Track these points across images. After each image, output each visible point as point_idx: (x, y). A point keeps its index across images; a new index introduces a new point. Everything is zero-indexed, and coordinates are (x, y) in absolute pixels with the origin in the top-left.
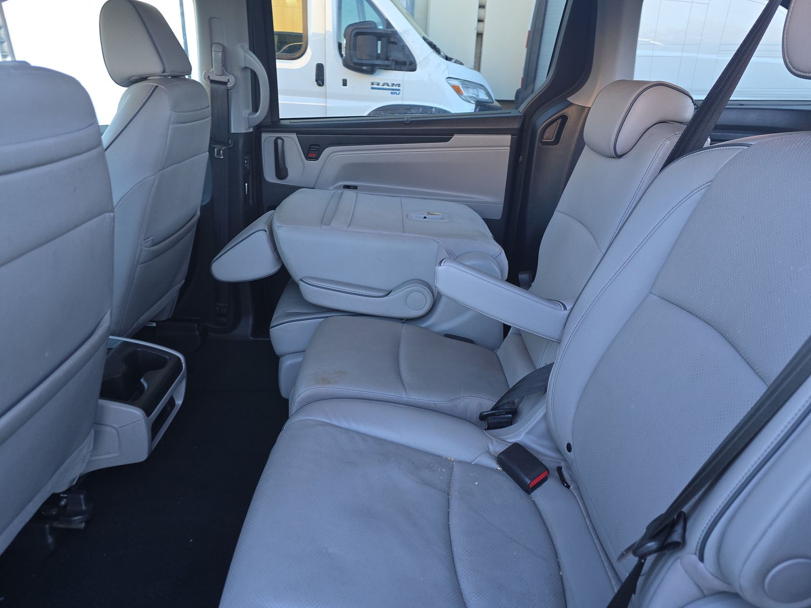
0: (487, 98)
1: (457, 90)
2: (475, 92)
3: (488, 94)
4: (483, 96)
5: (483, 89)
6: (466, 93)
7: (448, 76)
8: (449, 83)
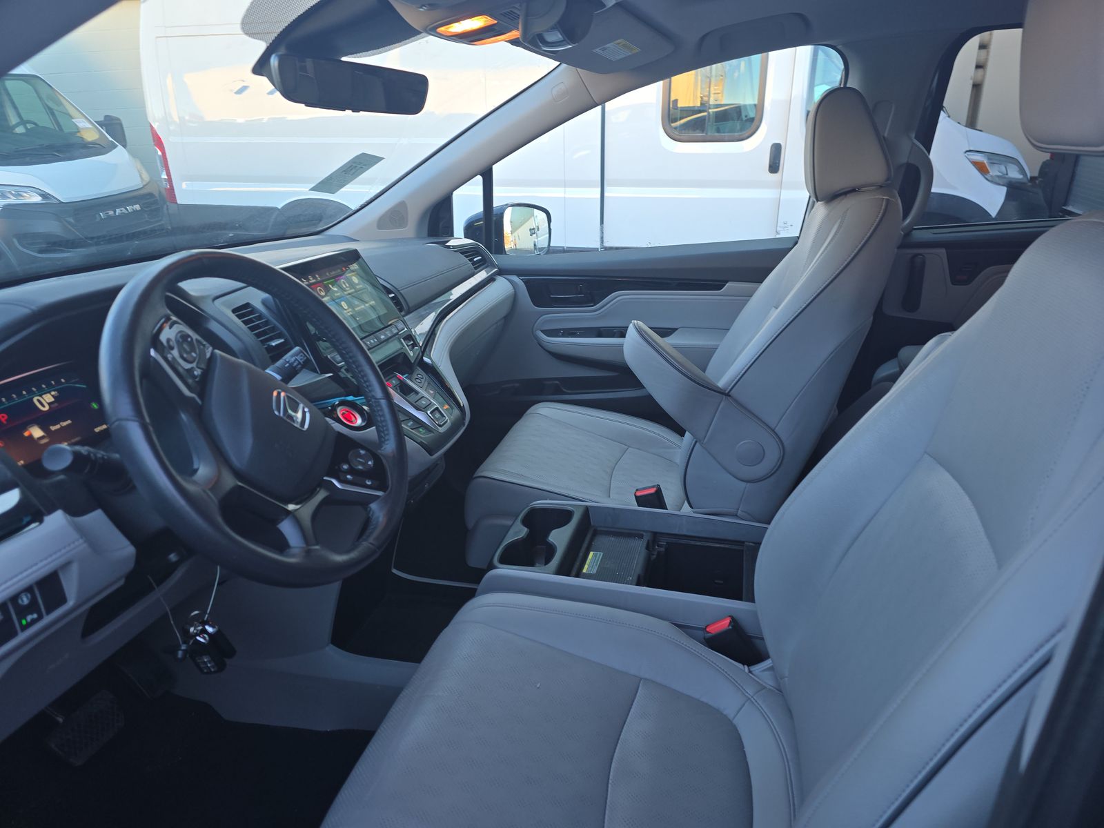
0: (1021, 177)
1: (981, 168)
2: (1003, 168)
3: (1022, 171)
4: (1014, 174)
5: (1015, 164)
6: (994, 171)
7: (968, 149)
8: (969, 159)
